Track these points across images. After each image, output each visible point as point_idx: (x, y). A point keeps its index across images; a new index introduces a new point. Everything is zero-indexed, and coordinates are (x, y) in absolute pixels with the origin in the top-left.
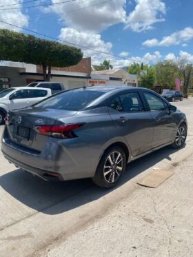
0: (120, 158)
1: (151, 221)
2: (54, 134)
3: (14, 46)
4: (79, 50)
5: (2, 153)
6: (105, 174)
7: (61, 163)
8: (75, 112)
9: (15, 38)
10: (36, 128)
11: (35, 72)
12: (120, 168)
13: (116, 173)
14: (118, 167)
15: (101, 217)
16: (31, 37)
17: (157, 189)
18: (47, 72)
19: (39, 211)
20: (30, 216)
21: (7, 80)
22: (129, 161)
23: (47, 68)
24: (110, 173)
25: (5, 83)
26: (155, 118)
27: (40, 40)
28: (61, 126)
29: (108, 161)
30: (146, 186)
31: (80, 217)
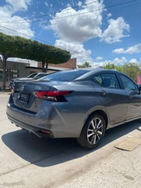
0: (100, 125)
1: (131, 178)
2: (49, 97)
3: (24, 48)
4: (69, 53)
5: (6, 115)
6: (89, 136)
7: (53, 122)
8: (66, 83)
9: (24, 42)
10: (34, 93)
11: (37, 66)
12: (101, 133)
13: (97, 136)
14: (99, 132)
15: (85, 172)
16: (35, 42)
17: (132, 152)
18: (45, 67)
19: (32, 163)
20: (24, 167)
21: (16, 71)
22: (107, 128)
23: (45, 64)
24: (92, 136)
25: (15, 73)
26: (128, 95)
27: (41, 44)
28: (55, 92)
29: (91, 125)
30: (122, 150)
31: (67, 171)
